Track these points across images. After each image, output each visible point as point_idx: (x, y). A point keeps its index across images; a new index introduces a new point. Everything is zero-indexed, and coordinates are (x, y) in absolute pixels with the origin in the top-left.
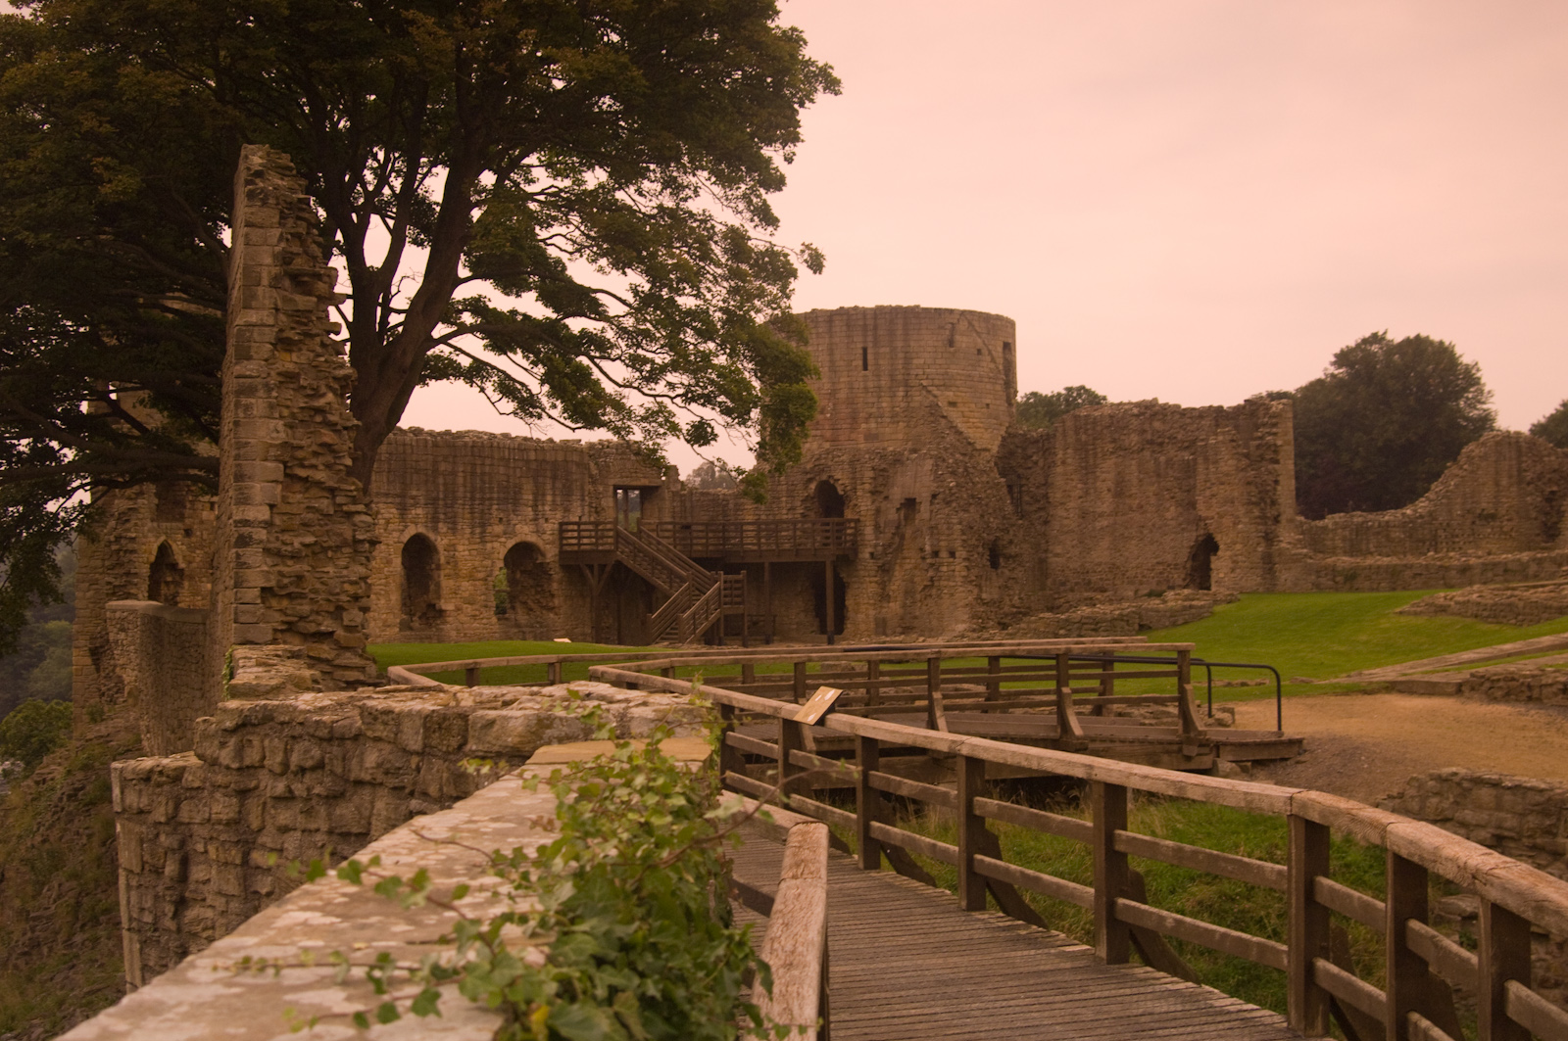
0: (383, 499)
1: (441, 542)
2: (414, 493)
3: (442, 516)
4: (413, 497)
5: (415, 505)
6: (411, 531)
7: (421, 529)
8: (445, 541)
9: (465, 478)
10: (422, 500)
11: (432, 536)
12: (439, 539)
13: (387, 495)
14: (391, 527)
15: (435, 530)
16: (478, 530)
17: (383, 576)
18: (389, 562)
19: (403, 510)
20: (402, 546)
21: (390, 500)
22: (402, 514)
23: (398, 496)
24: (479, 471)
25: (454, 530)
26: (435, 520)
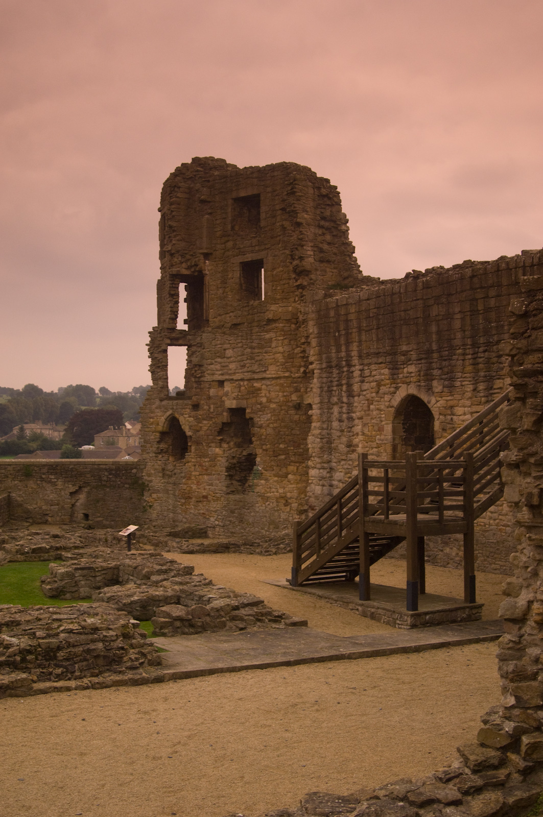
0: (374, 360)
1: (435, 404)
2: (404, 348)
3: (436, 372)
4: (405, 354)
5: (406, 363)
6: (402, 393)
7: (413, 390)
8: (442, 402)
9: (463, 319)
10: (414, 355)
11: (424, 397)
12: (433, 400)
13: (377, 354)
14: (383, 389)
15: (429, 389)
16: (481, 387)
17: (374, 445)
18: (381, 430)
19: (395, 368)
20: (392, 410)
21: (380, 360)
22: (393, 374)
23: (387, 354)
24: (480, 307)
25: (451, 388)
26: (427, 378)
